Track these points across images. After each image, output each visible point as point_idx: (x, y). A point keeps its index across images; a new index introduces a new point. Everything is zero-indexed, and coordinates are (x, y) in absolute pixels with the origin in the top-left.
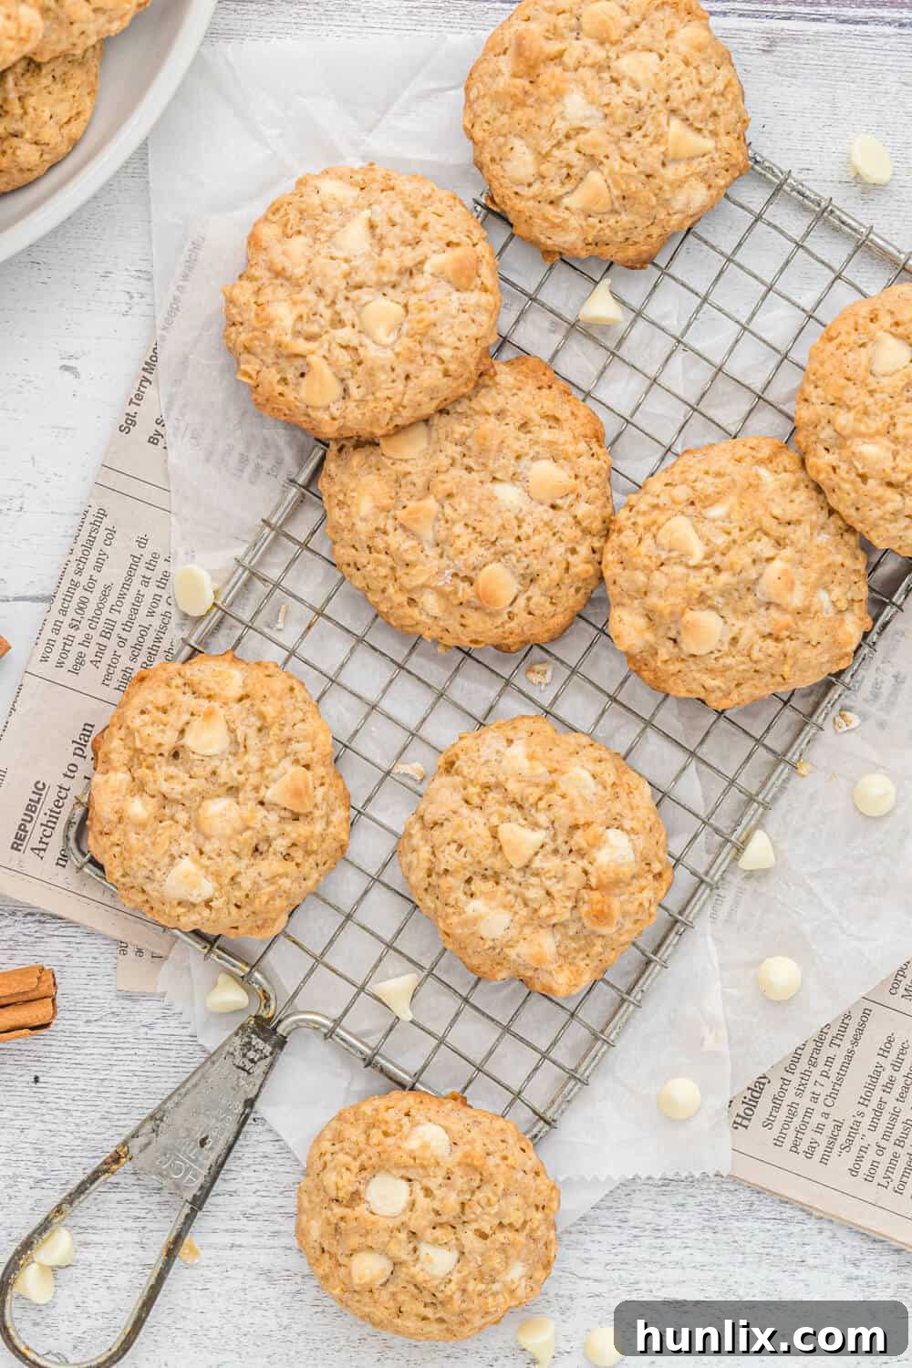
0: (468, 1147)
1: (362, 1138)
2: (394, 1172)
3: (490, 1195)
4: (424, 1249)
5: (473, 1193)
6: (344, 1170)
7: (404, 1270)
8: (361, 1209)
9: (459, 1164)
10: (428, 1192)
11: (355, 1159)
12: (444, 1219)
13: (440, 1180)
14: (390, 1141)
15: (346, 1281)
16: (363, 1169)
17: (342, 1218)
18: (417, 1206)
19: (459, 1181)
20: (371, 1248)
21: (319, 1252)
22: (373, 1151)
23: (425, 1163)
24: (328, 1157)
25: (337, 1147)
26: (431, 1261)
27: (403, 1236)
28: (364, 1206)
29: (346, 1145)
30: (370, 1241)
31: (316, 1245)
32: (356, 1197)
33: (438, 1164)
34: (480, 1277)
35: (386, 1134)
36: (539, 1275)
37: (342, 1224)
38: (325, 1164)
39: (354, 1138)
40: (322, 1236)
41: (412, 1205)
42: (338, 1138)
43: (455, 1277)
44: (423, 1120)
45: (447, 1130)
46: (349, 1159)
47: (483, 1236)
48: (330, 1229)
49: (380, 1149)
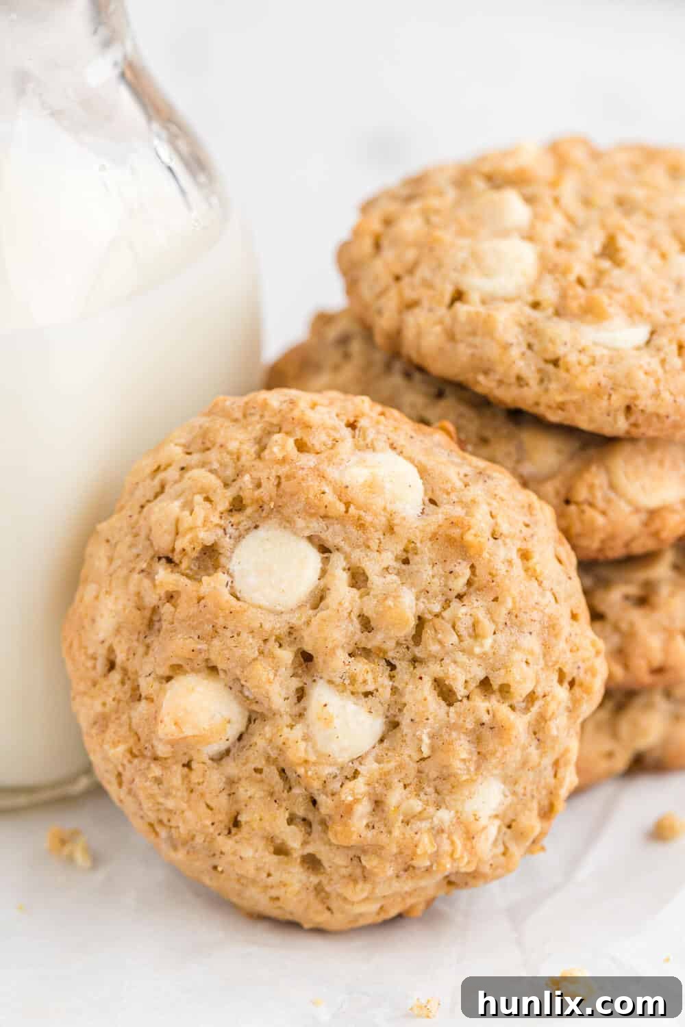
0: (458, 511)
1: (250, 449)
2: (300, 523)
3: (481, 615)
4: (321, 694)
5: (447, 604)
6: (199, 499)
7: (268, 730)
8: (214, 584)
9: (434, 537)
10: (358, 579)
11: (226, 485)
12: (375, 641)
13: (388, 558)
14: (308, 460)
15: (143, 733)
16: (237, 506)
17: (171, 597)
18: (331, 600)
19: (425, 570)
20: (213, 669)
21: (101, 665)
22: (267, 474)
23: (368, 518)
24: (172, 473)
25: (196, 458)
26: (328, 721)
27: (287, 656)
28: (221, 577)
29: (213, 455)
30: (216, 651)
31: (102, 652)
32: (210, 556)
33: (390, 529)
34: (418, 784)
35: (301, 447)
36: (531, 821)
37: (167, 609)
38: (163, 487)
39: (233, 446)
40: (118, 631)
41: (319, 599)
42: (203, 444)
43: (370, 768)
44: (381, 444)
45: (423, 472)
46: (213, 481)
47: (446, 694)
48: (138, 620)
49: (283, 470)
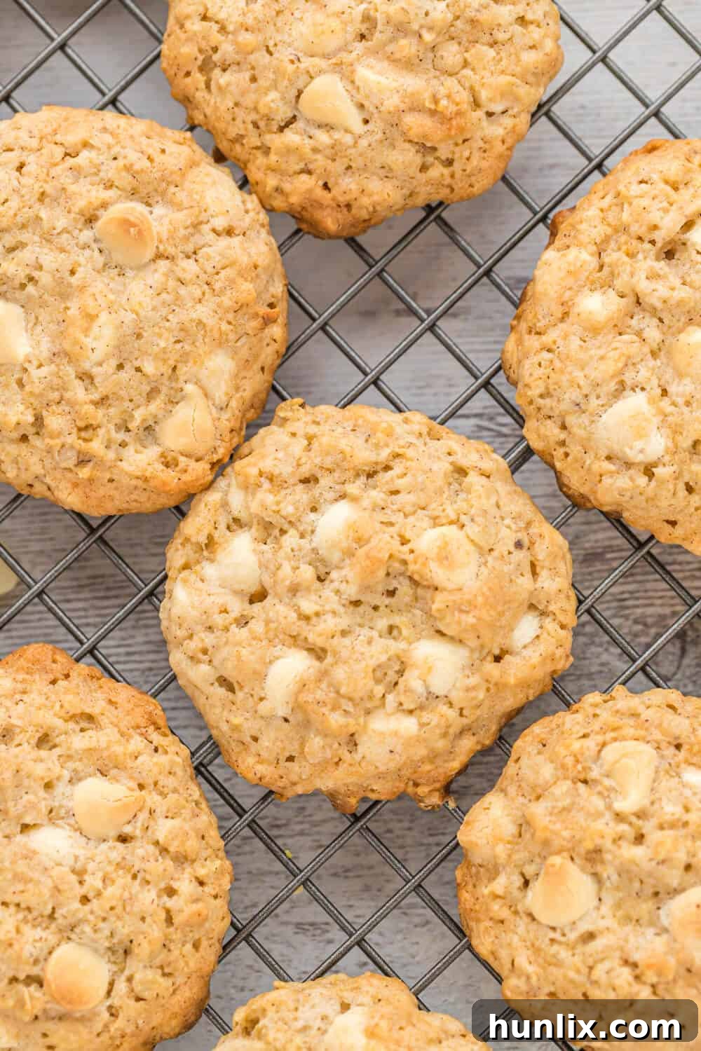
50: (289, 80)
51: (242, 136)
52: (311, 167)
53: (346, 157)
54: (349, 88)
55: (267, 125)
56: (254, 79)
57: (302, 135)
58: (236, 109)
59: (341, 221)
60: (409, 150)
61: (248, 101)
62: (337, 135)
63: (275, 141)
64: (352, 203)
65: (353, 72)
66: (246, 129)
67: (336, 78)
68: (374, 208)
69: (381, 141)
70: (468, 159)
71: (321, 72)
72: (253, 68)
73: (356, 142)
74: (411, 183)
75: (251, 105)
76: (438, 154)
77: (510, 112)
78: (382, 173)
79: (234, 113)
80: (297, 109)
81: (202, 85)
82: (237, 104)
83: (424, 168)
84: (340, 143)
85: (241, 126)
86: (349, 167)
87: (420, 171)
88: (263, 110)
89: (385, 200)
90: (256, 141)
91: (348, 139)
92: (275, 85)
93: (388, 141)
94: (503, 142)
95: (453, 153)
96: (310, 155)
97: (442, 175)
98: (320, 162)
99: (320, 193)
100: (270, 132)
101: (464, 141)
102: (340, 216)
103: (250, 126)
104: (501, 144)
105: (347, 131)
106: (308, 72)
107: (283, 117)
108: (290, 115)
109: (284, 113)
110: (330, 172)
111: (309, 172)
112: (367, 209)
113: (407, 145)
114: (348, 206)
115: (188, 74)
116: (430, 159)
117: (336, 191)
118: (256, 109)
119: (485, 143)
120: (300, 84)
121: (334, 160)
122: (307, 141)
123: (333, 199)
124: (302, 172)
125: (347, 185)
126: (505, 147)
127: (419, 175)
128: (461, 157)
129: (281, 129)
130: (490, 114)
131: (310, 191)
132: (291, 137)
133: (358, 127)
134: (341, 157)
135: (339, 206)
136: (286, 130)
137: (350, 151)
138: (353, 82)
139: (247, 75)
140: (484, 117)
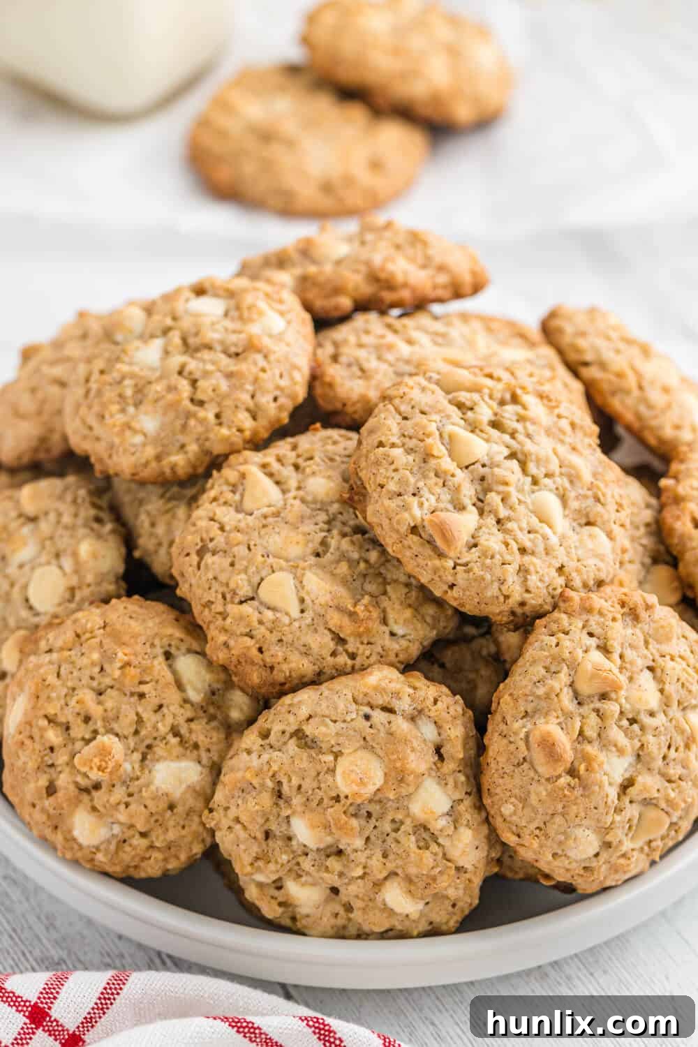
50: (257, 567)
51: (212, 603)
52: (254, 633)
53: (281, 631)
54: (298, 585)
55: (232, 598)
56: (232, 565)
57: (254, 609)
58: (214, 581)
59: (264, 678)
60: (327, 635)
61: (223, 578)
62: (278, 615)
63: (233, 609)
64: (276, 665)
65: (303, 575)
66: (216, 597)
67: (291, 576)
68: (290, 672)
69: (309, 626)
70: (368, 658)
71: (281, 569)
72: (234, 557)
73: (291, 623)
74: (321, 663)
75: (224, 581)
76: (347, 646)
77: (408, 637)
78: (303, 649)
79: (211, 584)
80: (256, 592)
81: (195, 563)
82: (215, 578)
83: (334, 654)
84: (280, 621)
85: (214, 595)
86: (280, 641)
87: (331, 655)
88: (232, 585)
89: (299, 668)
90: (220, 609)
91: (286, 620)
92: (245, 570)
93: (313, 628)
94: (397, 655)
95: (358, 649)
96: (255, 624)
97: (346, 664)
98: (261, 631)
99: (254, 652)
100: (232, 602)
101: (369, 643)
102: (264, 673)
103: (220, 596)
104: (394, 655)
105: (287, 614)
106: (272, 567)
107: (246, 594)
108: (250, 594)
109: (245, 591)
110: (266, 639)
111: (252, 637)
112: (285, 673)
113: (326, 632)
114: (272, 668)
115: (188, 555)
116: (340, 649)
117: (266, 654)
118: (227, 585)
119: (383, 650)
120: (263, 573)
121: (271, 632)
122: (256, 614)
123: (263, 660)
124: (247, 635)
125: (276, 653)
126: (397, 659)
127: (329, 658)
128: (363, 654)
129: (241, 602)
130: (392, 634)
131: (248, 648)
132: (247, 609)
133: (295, 613)
134: (278, 631)
135: (265, 666)
136: (244, 604)
137: (285, 628)
138: (301, 582)
139: (229, 560)
140: (388, 632)
